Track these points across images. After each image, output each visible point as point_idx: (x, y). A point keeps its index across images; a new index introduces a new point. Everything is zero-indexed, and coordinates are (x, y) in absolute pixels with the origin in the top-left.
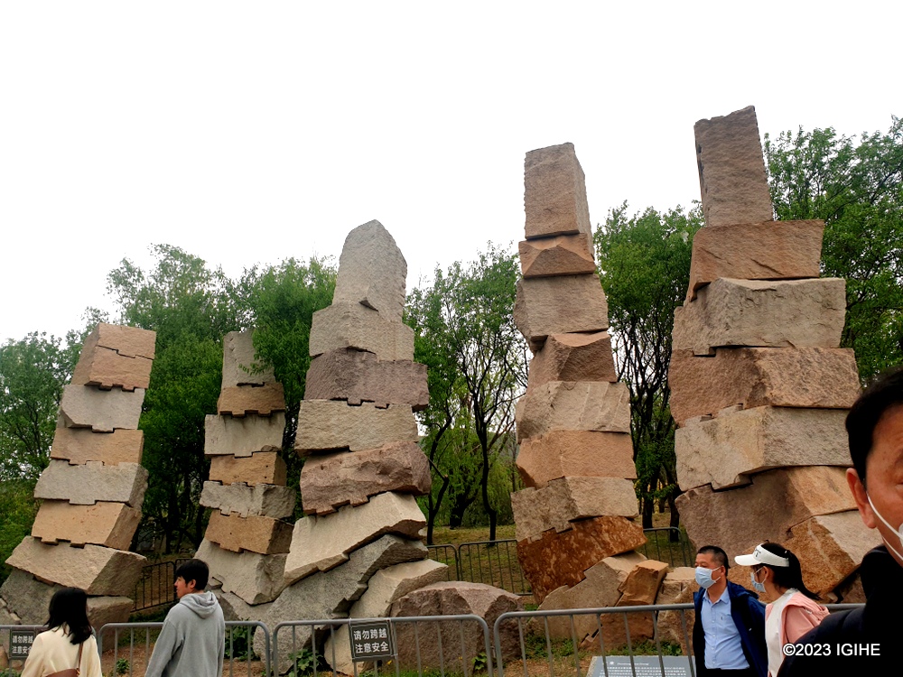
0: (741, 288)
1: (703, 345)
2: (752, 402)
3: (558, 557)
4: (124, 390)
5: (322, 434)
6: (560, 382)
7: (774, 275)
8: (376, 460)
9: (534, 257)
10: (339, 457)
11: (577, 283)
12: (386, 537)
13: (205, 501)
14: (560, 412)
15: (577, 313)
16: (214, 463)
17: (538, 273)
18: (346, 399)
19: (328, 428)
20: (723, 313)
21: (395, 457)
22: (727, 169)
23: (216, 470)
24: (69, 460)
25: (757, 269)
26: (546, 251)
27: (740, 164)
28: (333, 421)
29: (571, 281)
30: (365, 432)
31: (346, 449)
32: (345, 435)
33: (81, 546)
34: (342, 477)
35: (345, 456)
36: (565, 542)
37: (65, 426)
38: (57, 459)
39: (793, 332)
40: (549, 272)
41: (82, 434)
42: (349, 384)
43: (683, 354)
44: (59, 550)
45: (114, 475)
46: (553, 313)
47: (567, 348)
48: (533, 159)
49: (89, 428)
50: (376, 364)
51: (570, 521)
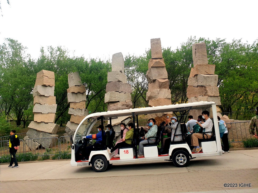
0: (204, 76)
1: (196, 85)
2: (205, 95)
3: (159, 122)
4: (50, 87)
5: (114, 98)
6: (159, 89)
7: (208, 74)
8: (126, 104)
9: (154, 63)
10: (117, 103)
11: (161, 69)
12: (129, 118)
13: (69, 113)
14: (159, 95)
15: (162, 75)
16: (71, 104)
17: (154, 66)
18: (118, 91)
19: (115, 97)
20: (201, 80)
21: (129, 103)
22: (201, 54)
23: (71, 105)
24: (40, 103)
25: (205, 73)
26: (156, 62)
27: (203, 53)
28: (116, 96)
29: (160, 68)
30: (122, 98)
31: (119, 102)
32: (119, 99)
33: (48, 123)
34: (119, 107)
35: (119, 103)
36: (161, 119)
37: (38, 95)
38: (37, 103)
39: (211, 84)
40: (156, 66)
41: (42, 97)
42: (119, 88)
43: (191, 86)
44: (41, 124)
45: (52, 107)
46: (157, 75)
47: (161, 82)
48: (152, 41)
49: (44, 96)
50: (123, 84)
51: (162, 115)
